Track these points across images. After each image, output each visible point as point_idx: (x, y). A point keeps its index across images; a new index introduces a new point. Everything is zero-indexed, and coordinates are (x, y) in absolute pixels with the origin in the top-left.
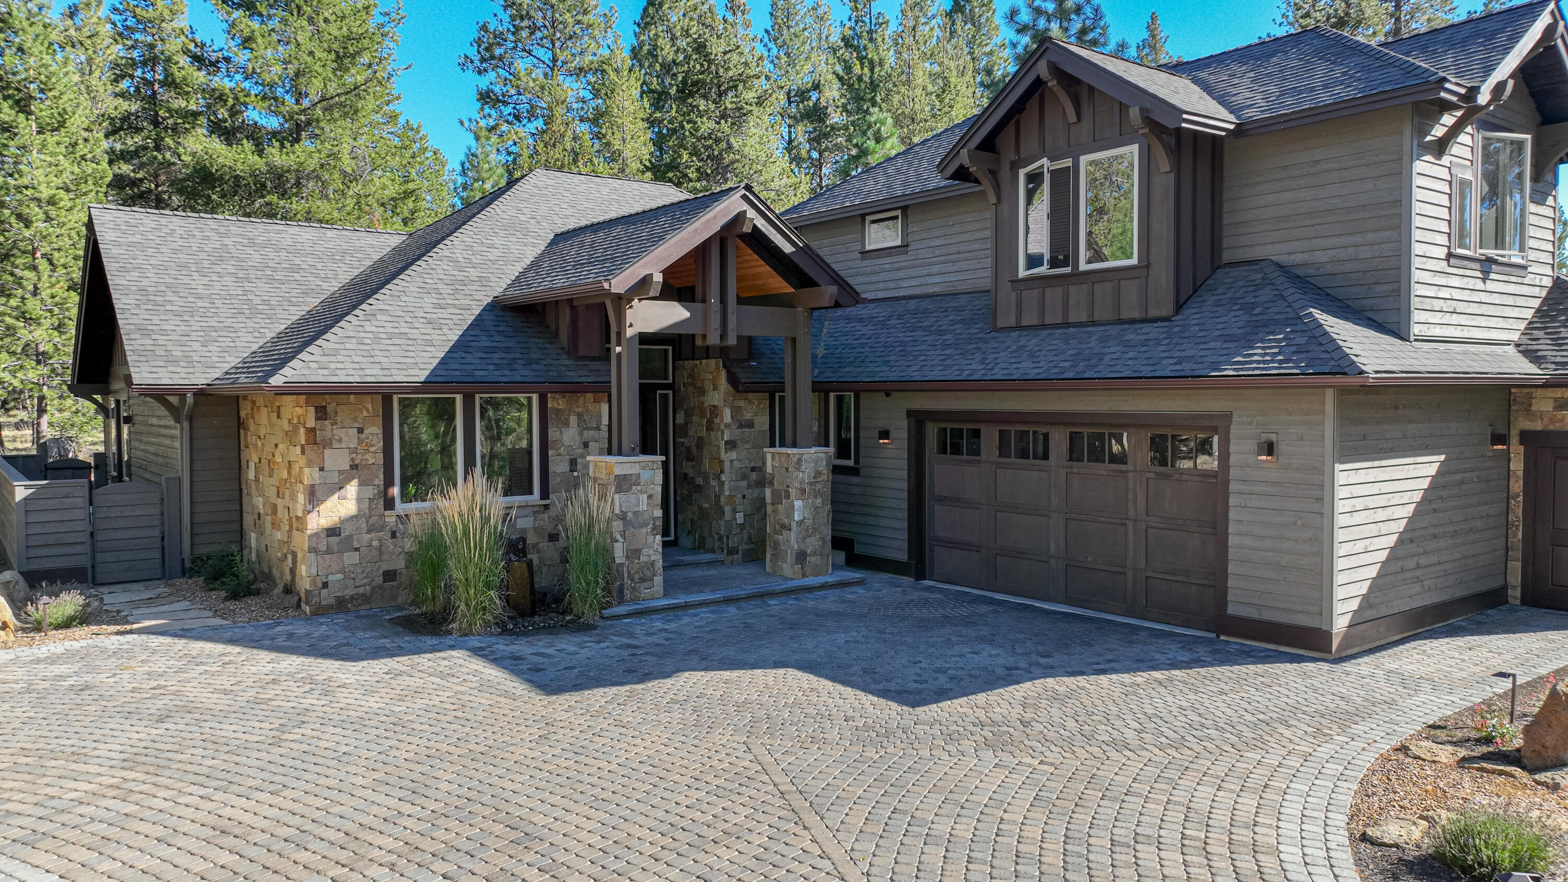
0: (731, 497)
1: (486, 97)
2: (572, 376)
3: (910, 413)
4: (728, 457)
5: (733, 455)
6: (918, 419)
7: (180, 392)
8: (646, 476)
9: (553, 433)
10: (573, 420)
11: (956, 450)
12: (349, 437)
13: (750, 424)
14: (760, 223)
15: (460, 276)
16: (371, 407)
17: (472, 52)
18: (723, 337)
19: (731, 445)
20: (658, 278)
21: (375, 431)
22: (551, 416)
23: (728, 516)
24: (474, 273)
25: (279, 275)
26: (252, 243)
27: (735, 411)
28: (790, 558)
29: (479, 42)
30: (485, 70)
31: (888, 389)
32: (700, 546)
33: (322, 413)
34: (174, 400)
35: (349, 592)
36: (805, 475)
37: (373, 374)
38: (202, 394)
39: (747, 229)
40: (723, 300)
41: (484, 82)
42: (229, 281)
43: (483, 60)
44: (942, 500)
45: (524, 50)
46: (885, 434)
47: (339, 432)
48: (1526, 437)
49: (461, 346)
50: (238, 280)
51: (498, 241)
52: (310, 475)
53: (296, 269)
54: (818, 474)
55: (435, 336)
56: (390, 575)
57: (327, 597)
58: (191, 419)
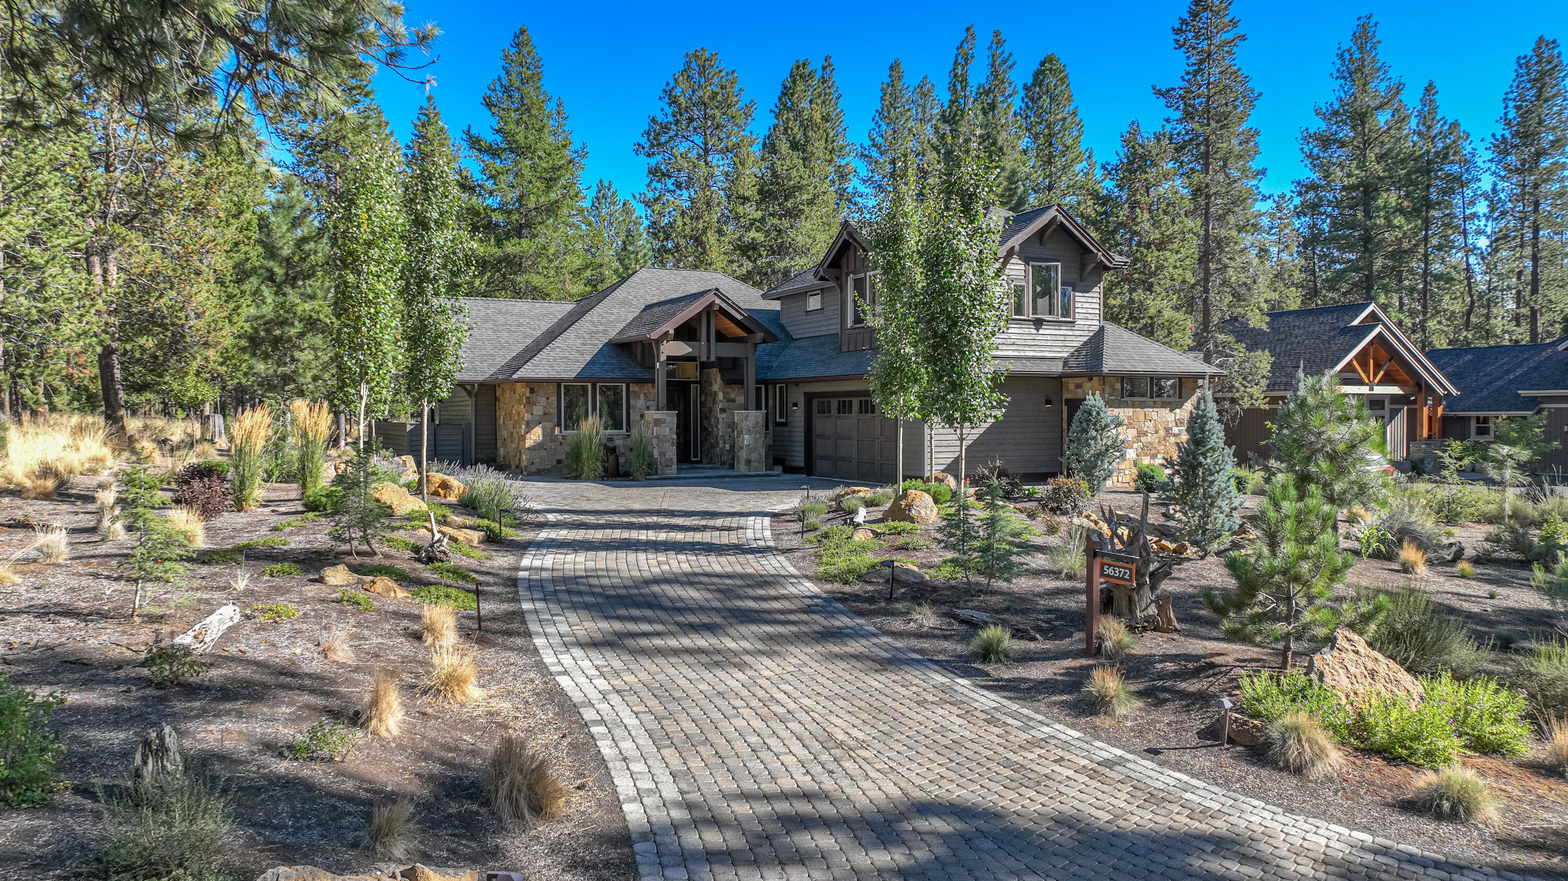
0: (723, 436)
1: (654, 172)
2: (640, 376)
3: (805, 394)
4: (721, 416)
5: (724, 415)
6: (809, 397)
7: (472, 384)
8: (668, 419)
9: (632, 402)
10: (642, 396)
11: (824, 412)
12: (543, 401)
13: (733, 401)
14: (724, 305)
15: (594, 329)
16: (552, 388)
17: (643, 141)
18: (708, 357)
19: (723, 410)
20: (672, 332)
21: (554, 399)
22: (632, 394)
23: (721, 445)
24: (601, 328)
25: (513, 328)
26: (500, 312)
27: (725, 394)
28: (743, 463)
29: (648, 133)
30: (653, 154)
31: (797, 382)
32: (710, 462)
33: (532, 391)
34: (468, 387)
35: (542, 467)
36: (750, 422)
37: (553, 374)
38: (481, 384)
39: (716, 308)
40: (708, 340)
41: (653, 161)
42: (490, 332)
43: (652, 146)
44: (819, 436)
45: (683, 136)
46: (795, 405)
47: (539, 399)
48: (1068, 402)
49: (592, 362)
50: (495, 331)
51: (615, 311)
52: (527, 417)
53: (520, 325)
54: (757, 423)
55: (580, 358)
56: (559, 461)
57: (533, 469)
58: (476, 396)
